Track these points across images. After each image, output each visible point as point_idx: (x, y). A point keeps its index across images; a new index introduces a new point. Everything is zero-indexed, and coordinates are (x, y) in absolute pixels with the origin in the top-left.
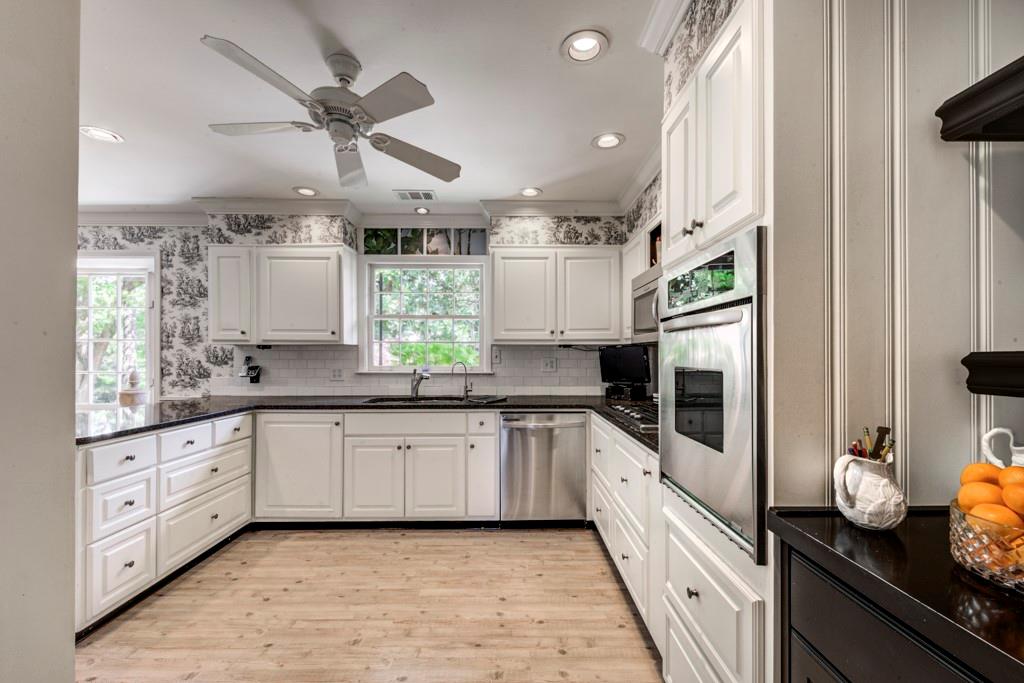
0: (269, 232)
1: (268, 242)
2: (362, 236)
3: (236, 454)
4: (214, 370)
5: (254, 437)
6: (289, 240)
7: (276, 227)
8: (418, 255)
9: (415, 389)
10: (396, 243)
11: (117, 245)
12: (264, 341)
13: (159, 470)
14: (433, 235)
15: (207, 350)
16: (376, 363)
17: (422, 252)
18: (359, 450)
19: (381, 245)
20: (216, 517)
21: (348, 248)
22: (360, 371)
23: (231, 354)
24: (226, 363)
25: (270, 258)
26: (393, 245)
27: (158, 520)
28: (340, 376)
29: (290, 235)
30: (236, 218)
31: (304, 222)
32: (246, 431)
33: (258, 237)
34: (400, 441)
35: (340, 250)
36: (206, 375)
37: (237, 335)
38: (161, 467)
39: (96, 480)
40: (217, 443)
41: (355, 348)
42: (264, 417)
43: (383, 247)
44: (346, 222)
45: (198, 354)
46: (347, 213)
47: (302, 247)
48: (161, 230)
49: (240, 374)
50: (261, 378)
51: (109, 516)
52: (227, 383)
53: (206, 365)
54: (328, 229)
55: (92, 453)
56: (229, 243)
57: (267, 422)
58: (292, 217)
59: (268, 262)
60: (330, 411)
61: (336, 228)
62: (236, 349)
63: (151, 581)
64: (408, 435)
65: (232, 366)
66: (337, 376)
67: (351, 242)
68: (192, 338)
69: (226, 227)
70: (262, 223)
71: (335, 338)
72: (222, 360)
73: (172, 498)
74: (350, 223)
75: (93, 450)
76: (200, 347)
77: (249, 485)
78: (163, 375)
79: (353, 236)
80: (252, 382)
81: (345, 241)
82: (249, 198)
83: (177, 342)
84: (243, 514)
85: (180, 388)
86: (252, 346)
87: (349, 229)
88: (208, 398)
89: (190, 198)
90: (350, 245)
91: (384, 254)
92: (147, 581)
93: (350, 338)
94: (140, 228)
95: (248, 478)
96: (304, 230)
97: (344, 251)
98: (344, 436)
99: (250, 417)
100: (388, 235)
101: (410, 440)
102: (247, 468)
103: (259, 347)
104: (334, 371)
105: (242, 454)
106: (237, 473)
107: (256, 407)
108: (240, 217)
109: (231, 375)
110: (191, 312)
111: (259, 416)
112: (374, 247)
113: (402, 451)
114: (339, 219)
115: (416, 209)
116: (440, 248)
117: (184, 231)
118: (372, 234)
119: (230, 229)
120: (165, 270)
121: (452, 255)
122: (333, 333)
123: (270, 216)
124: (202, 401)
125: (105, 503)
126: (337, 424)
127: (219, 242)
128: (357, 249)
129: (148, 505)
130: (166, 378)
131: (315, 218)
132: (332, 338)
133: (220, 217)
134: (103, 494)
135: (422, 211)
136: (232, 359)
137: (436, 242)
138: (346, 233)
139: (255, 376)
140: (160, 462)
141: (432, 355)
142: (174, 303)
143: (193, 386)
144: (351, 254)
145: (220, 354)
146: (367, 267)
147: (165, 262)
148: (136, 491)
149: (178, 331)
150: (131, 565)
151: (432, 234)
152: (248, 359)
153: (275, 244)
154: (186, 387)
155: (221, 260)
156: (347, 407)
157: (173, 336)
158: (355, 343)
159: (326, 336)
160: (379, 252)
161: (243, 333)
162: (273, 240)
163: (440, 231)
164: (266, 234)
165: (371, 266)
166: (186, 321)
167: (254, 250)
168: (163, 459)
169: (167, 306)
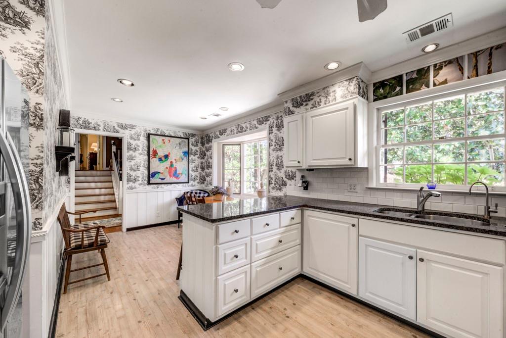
0: (312, 102)
1: (312, 108)
2: (371, 89)
3: (293, 232)
4: (289, 182)
5: (302, 223)
6: (322, 104)
7: (316, 98)
8: (424, 89)
9: (422, 203)
10: (401, 86)
11: (256, 128)
12: (309, 166)
13: (251, 239)
14: (441, 68)
15: (285, 172)
16: (382, 180)
17: (428, 87)
18: (370, 249)
19: (388, 91)
20: (281, 269)
21: (360, 98)
22: (369, 186)
23: (295, 174)
24: (293, 179)
25: (312, 117)
26: (398, 89)
27: (251, 267)
28: (354, 189)
29: (323, 100)
30: (297, 99)
31: (331, 89)
32: (298, 220)
33: (306, 107)
34: (412, 251)
35: (356, 101)
36: (285, 184)
37: (296, 164)
38: (253, 237)
39: (220, 242)
40: (282, 226)
41: (366, 170)
42: (308, 212)
43: (389, 93)
44: (360, 81)
45: (282, 174)
46: (361, 73)
47: (331, 105)
48: (269, 117)
49: (299, 185)
50: (309, 188)
51: (227, 263)
52: (293, 190)
53: (285, 179)
54: (347, 89)
55: (219, 227)
56: (293, 114)
57: (309, 216)
58: (324, 88)
59: (311, 119)
60: (348, 215)
61: (353, 87)
62: (297, 170)
63: (248, 301)
64: (420, 248)
65: (296, 180)
66: (352, 189)
67: (363, 94)
68: (280, 166)
69: (292, 106)
70: (309, 97)
71: (352, 163)
72: (291, 177)
73: (258, 255)
74: (362, 81)
75: (219, 226)
76: (283, 171)
77: (300, 251)
78: (270, 184)
79: (365, 90)
80: (304, 189)
81: (359, 94)
82: (302, 85)
83: (274, 168)
84: (296, 268)
85: (275, 190)
86: (304, 169)
87: (362, 85)
88: (286, 196)
89: (277, 95)
90: (362, 96)
91: (390, 97)
92: (245, 301)
93: (362, 163)
94: (262, 118)
95: (299, 247)
96: (332, 94)
97: (359, 101)
98: (359, 235)
99: (300, 211)
100: (393, 82)
101: (422, 254)
102: (298, 241)
103: (307, 170)
104: (351, 185)
105: (296, 233)
106: (292, 244)
107: (304, 205)
108: (298, 98)
109: (295, 185)
110: (279, 153)
111: (304, 211)
112: (381, 95)
113: (413, 262)
114: (355, 79)
115: (423, 50)
116: (449, 78)
117: (276, 115)
118: (381, 84)
119: (293, 106)
120: (270, 135)
121: (466, 79)
122: (350, 159)
123: (312, 92)
124: (283, 198)
125: (225, 254)
126: (353, 225)
127: (289, 115)
128: (367, 99)
129: (246, 258)
130: (271, 185)
131: (338, 84)
132: (349, 163)
133: (289, 101)
134: (224, 250)
135: (430, 48)
136: (295, 177)
137: (445, 73)
138: (359, 88)
139: (306, 186)
140: (252, 234)
141: (435, 175)
142: (273, 150)
143: (280, 189)
144: (363, 103)
145: (291, 174)
146: (375, 111)
147: (270, 132)
148: (240, 250)
149: (275, 163)
150: (236, 291)
151: (438, 68)
152: (303, 177)
153: (315, 108)
154: (277, 190)
155: (290, 124)
156: (361, 214)
157: (273, 165)
158: (366, 166)
159: (345, 162)
160: (386, 97)
161: (299, 162)
162: (314, 106)
163: (450, 62)
164: (311, 103)
165: (378, 109)
166: (278, 158)
167: (304, 115)
168: (253, 233)
169: (271, 151)
